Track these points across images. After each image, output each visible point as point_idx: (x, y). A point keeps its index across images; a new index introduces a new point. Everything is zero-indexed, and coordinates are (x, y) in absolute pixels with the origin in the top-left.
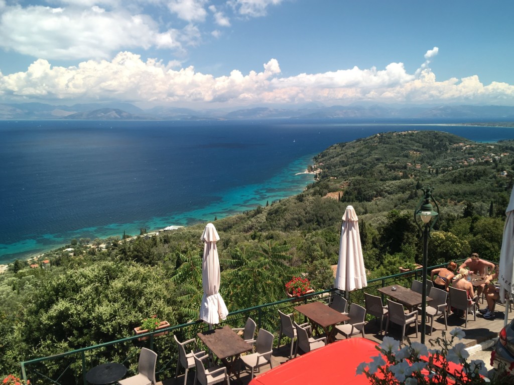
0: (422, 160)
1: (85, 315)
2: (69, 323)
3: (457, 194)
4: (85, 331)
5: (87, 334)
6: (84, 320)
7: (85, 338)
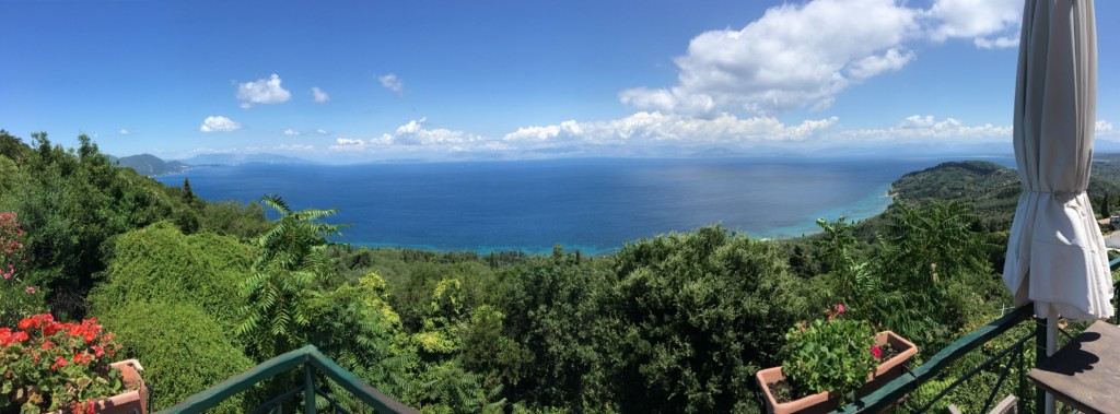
0: (974, 183)
1: (669, 292)
2: (646, 300)
3: (1001, 207)
4: (667, 318)
5: (670, 322)
6: (665, 300)
7: (666, 328)
